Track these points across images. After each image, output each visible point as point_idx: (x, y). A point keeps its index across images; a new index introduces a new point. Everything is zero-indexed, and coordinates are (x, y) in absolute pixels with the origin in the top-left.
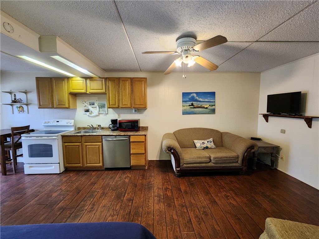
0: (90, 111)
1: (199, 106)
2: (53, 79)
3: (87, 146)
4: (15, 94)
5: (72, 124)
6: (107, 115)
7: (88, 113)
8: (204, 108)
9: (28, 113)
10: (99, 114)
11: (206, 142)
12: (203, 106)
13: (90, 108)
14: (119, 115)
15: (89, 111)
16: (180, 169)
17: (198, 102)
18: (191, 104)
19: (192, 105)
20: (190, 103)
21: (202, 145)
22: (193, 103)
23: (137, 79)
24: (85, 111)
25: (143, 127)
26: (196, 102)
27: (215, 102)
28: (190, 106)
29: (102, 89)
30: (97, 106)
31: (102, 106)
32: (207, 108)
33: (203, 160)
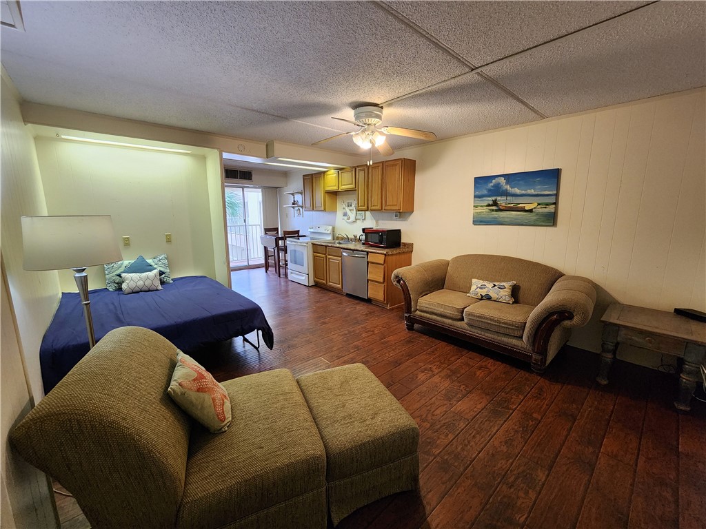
1: (512, 205)
3: (330, 260)
5: (329, 232)
6: (365, 221)
7: (346, 218)
8: (523, 210)
9: (303, 217)
10: (356, 219)
11: (490, 285)
12: (520, 205)
13: (347, 210)
14: (376, 222)
16: (410, 316)
17: (508, 198)
18: (491, 203)
19: (495, 203)
20: (490, 200)
21: (478, 290)
22: (496, 200)
23: (390, 163)
24: (344, 215)
25: (405, 244)
26: (504, 198)
27: (558, 195)
28: (489, 205)
29: (352, 184)
30: (353, 208)
31: (359, 209)
32: (531, 211)
33: (448, 312)
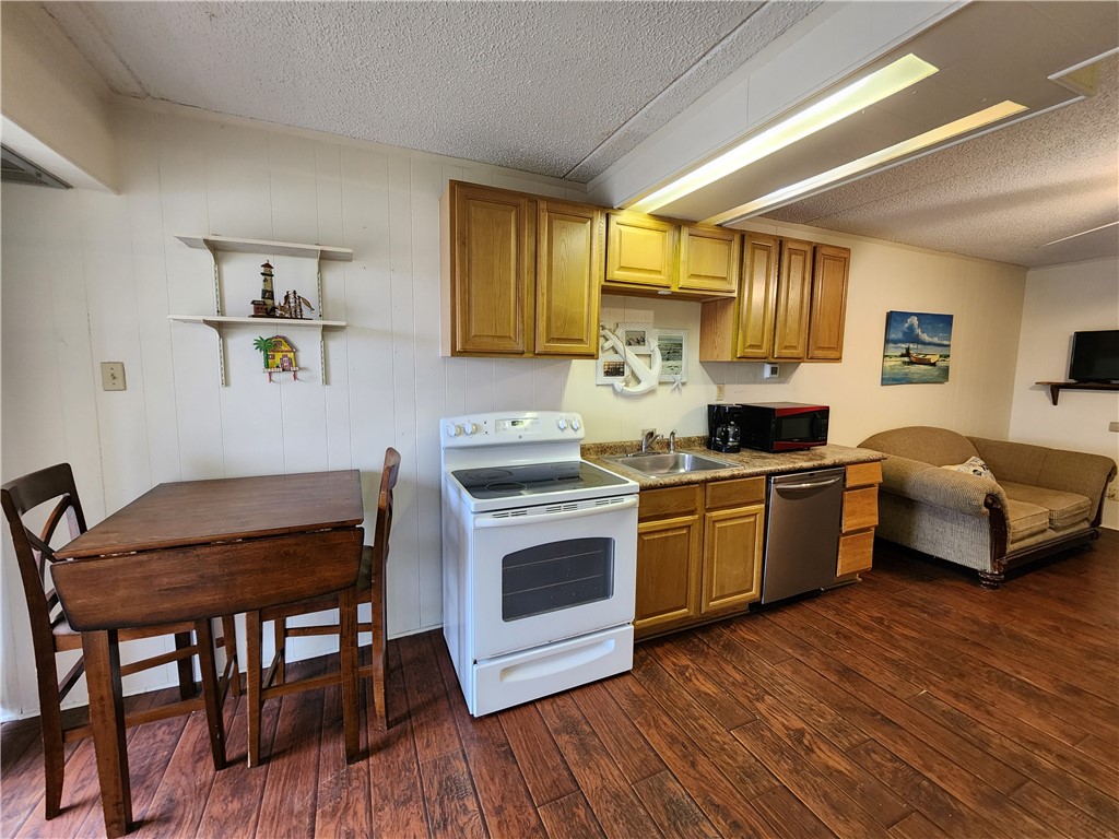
0: (627, 371)
1: (921, 356)
2: (543, 205)
3: (718, 525)
4: (267, 266)
7: (617, 381)
8: (929, 363)
9: (326, 381)
10: (660, 384)
12: (927, 357)
13: (631, 355)
14: (720, 390)
15: (622, 374)
16: (1007, 559)
17: (920, 346)
18: (905, 352)
19: (907, 354)
20: (905, 347)
22: (908, 349)
23: (830, 251)
24: (607, 373)
26: (916, 346)
27: (949, 346)
28: (902, 356)
29: (726, 279)
30: (657, 350)
31: (672, 352)
32: (934, 364)
